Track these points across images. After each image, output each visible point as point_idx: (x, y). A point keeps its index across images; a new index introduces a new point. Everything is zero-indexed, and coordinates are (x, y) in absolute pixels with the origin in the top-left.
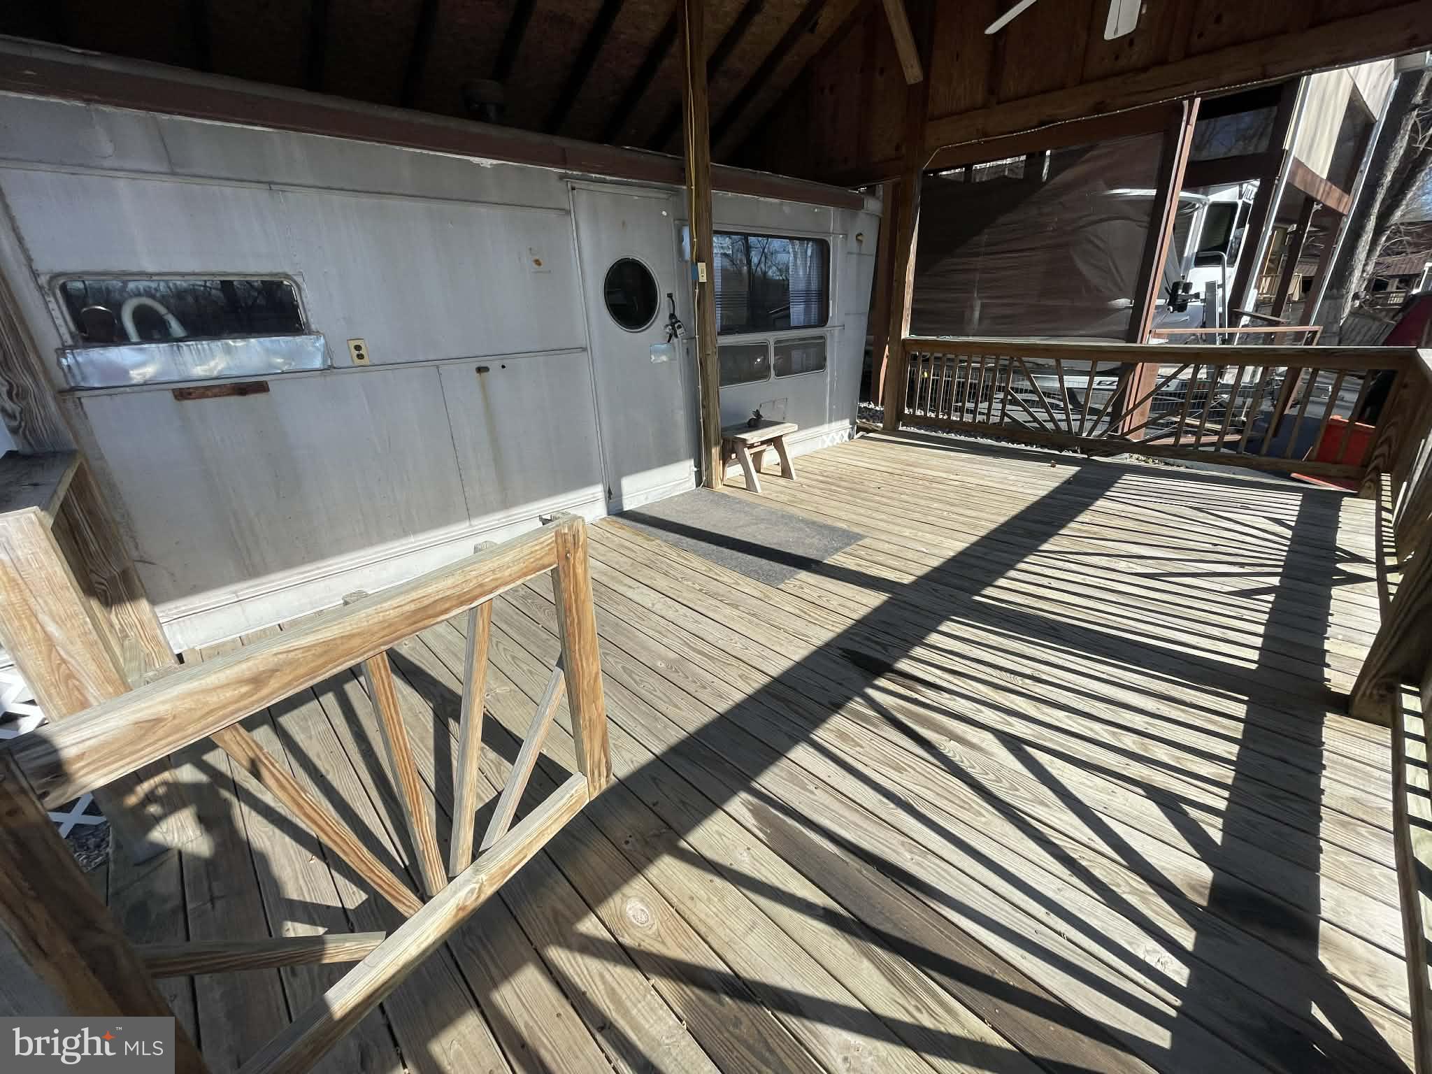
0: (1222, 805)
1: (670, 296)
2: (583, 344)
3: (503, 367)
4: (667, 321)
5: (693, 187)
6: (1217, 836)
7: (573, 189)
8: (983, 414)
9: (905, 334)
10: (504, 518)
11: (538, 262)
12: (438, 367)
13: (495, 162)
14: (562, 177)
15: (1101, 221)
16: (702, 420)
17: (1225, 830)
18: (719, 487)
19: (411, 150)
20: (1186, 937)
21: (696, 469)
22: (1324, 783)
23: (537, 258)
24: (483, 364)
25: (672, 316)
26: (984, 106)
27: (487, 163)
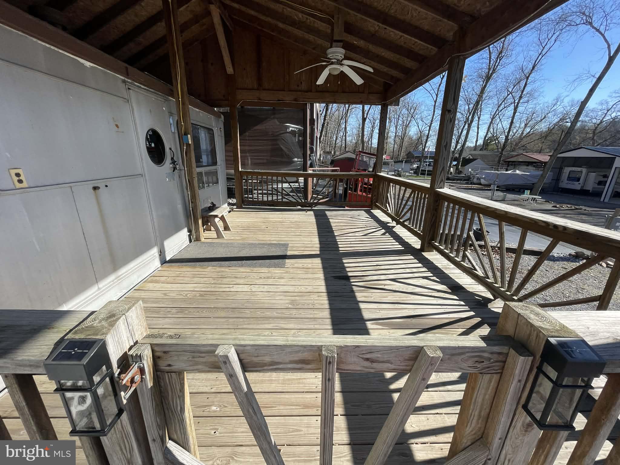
1: (170, 149)
2: (140, 172)
3: (106, 186)
4: (170, 161)
5: (180, 99)
7: (129, 89)
8: (256, 199)
9: (240, 170)
10: (116, 279)
11: (117, 126)
12: (71, 187)
13: (92, 65)
14: (124, 81)
15: (283, 133)
16: (191, 209)
18: (203, 240)
19: (44, 44)
21: (189, 234)
23: (117, 124)
24: (96, 185)
25: (172, 159)
26: (258, 89)
27: (88, 64)
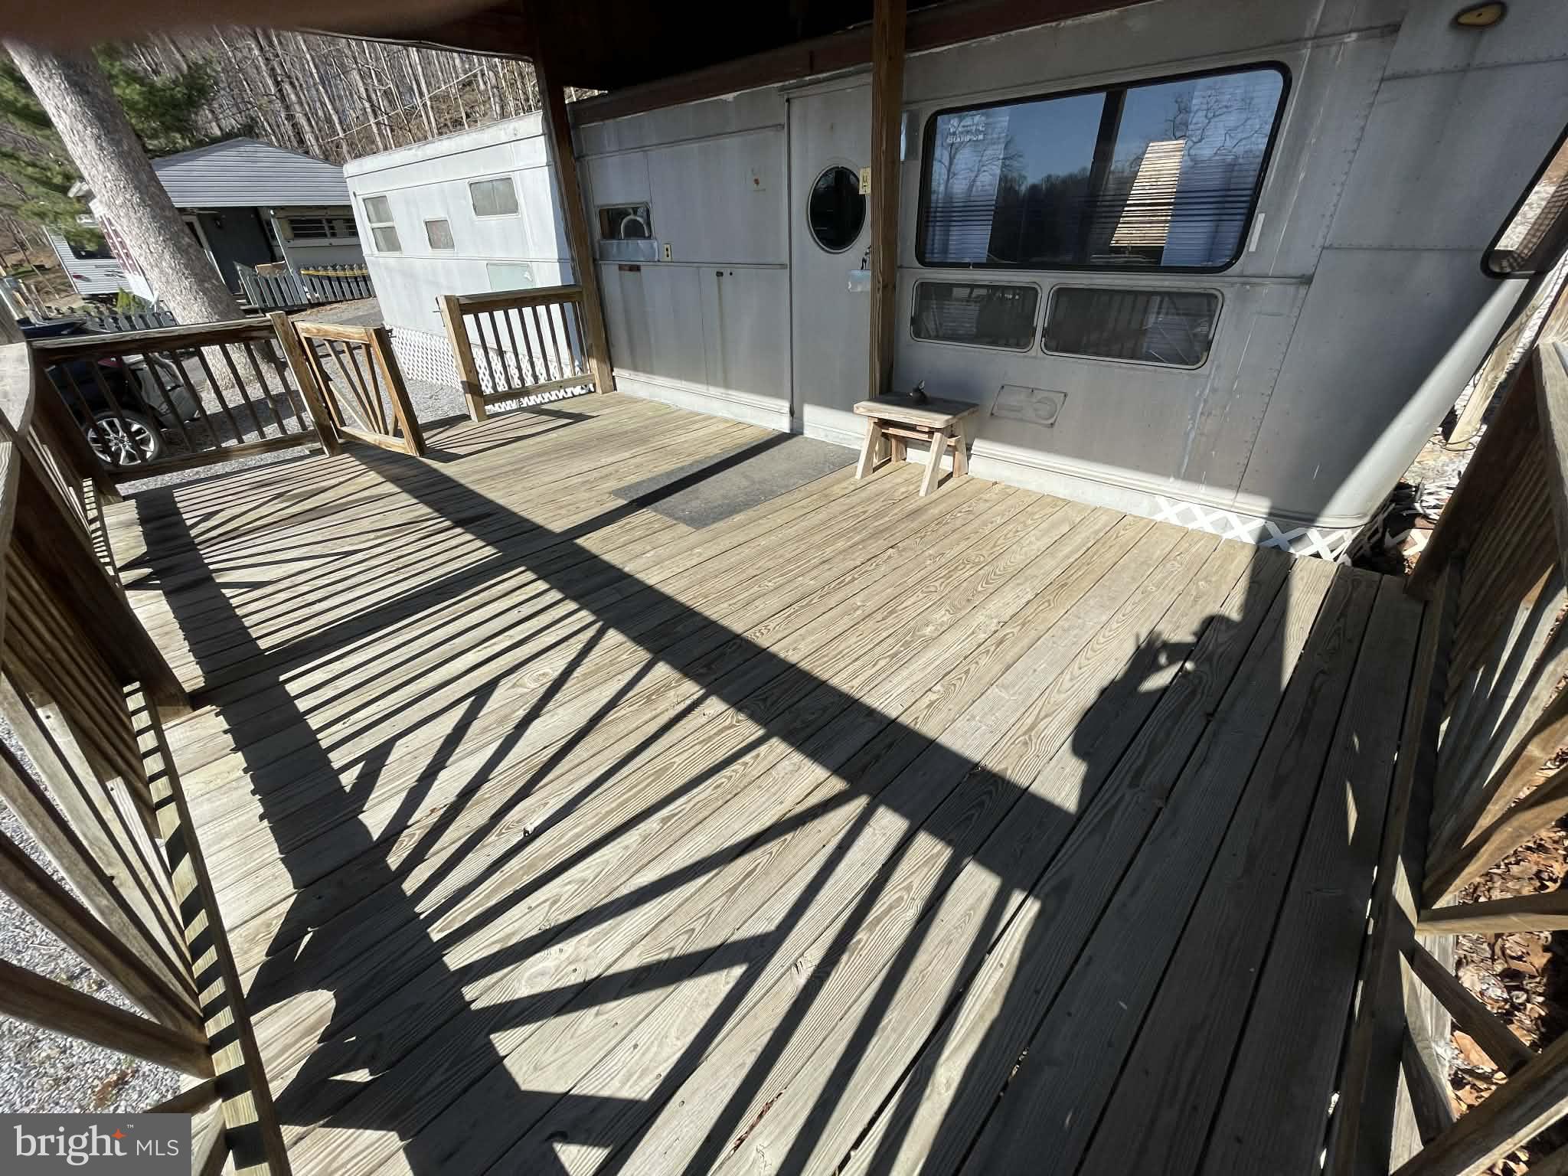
0: (231, 601)
2: (785, 260)
3: (731, 274)
6: (223, 591)
7: (788, 100)
11: (757, 181)
12: (698, 268)
13: (737, 93)
14: (780, 90)
17: (224, 595)
20: (211, 567)
22: (186, 643)
23: (757, 177)
24: (720, 270)
27: (732, 96)
